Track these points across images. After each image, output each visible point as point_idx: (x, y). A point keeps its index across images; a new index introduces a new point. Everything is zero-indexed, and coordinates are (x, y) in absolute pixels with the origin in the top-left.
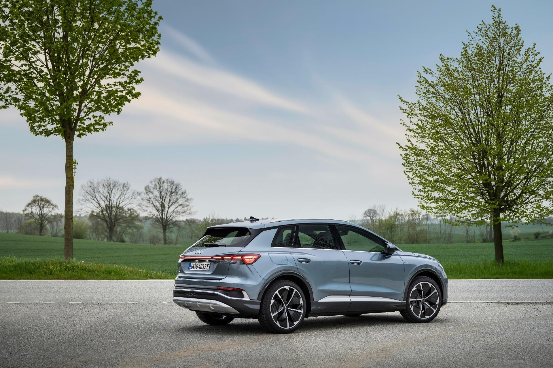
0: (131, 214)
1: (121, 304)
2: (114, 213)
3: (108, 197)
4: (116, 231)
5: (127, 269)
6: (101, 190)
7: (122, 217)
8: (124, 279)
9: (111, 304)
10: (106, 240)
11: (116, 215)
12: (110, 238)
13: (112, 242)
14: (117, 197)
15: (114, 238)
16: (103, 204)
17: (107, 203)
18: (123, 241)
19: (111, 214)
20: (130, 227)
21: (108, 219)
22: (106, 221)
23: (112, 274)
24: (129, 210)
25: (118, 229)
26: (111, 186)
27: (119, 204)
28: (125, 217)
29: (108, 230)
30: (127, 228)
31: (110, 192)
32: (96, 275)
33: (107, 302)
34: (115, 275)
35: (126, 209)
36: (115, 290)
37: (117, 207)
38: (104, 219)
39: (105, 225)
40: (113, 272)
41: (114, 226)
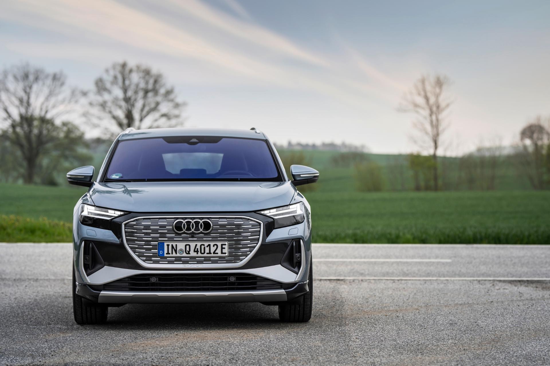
0: (69, 132)
1: (54, 280)
2: (35, 131)
3: (25, 98)
4: (41, 167)
5: (64, 225)
6: (11, 85)
7: (52, 139)
8: (58, 241)
9: (37, 280)
10: (20, 182)
11: (40, 133)
12: (29, 179)
13: (32, 187)
14: (41, 99)
15: (37, 179)
16: (15, 114)
17: (23, 111)
18: (52, 183)
19: (31, 131)
20: (66, 158)
21: (24, 142)
22: (21, 146)
23: (38, 233)
24: (64, 124)
25: (45, 161)
26: (31, 78)
27: (46, 112)
28: (57, 139)
29: (25, 164)
30: (62, 160)
31: (28, 90)
32: (8, 235)
33: (30, 277)
34: (43, 235)
35: (58, 122)
36: (43, 259)
37: (43, 120)
38: (17, 141)
39: (19, 153)
40: (39, 229)
41: (37, 154)
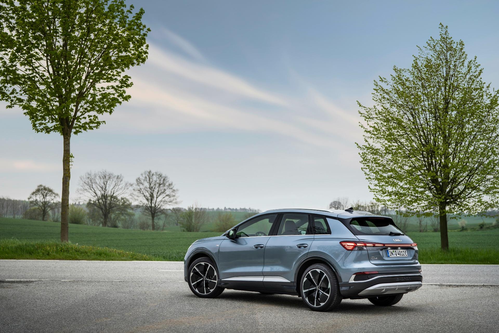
0: (124, 202)
1: (108, 282)
2: (108, 202)
3: (104, 187)
4: (111, 217)
5: (116, 251)
6: (98, 180)
7: (116, 205)
8: (112, 260)
9: (99, 282)
10: (101, 225)
11: (110, 203)
12: (105, 224)
13: (106, 228)
14: (111, 187)
15: (109, 224)
16: (99, 194)
17: (103, 192)
18: (115, 226)
19: (106, 202)
20: (122, 214)
21: (103, 207)
22: (102, 209)
23: (103, 255)
24: (122, 199)
25: (113, 216)
26: (107, 177)
27: (114, 193)
28: (119, 205)
29: (103, 217)
30: (121, 215)
31: (105, 183)
32: (88, 256)
33: (96, 280)
34: (105, 256)
35: (119, 198)
36: (103, 270)
37: (112, 197)
38: (100, 207)
39: (101, 212)
40: (104, 253)
41: (109, 213)
